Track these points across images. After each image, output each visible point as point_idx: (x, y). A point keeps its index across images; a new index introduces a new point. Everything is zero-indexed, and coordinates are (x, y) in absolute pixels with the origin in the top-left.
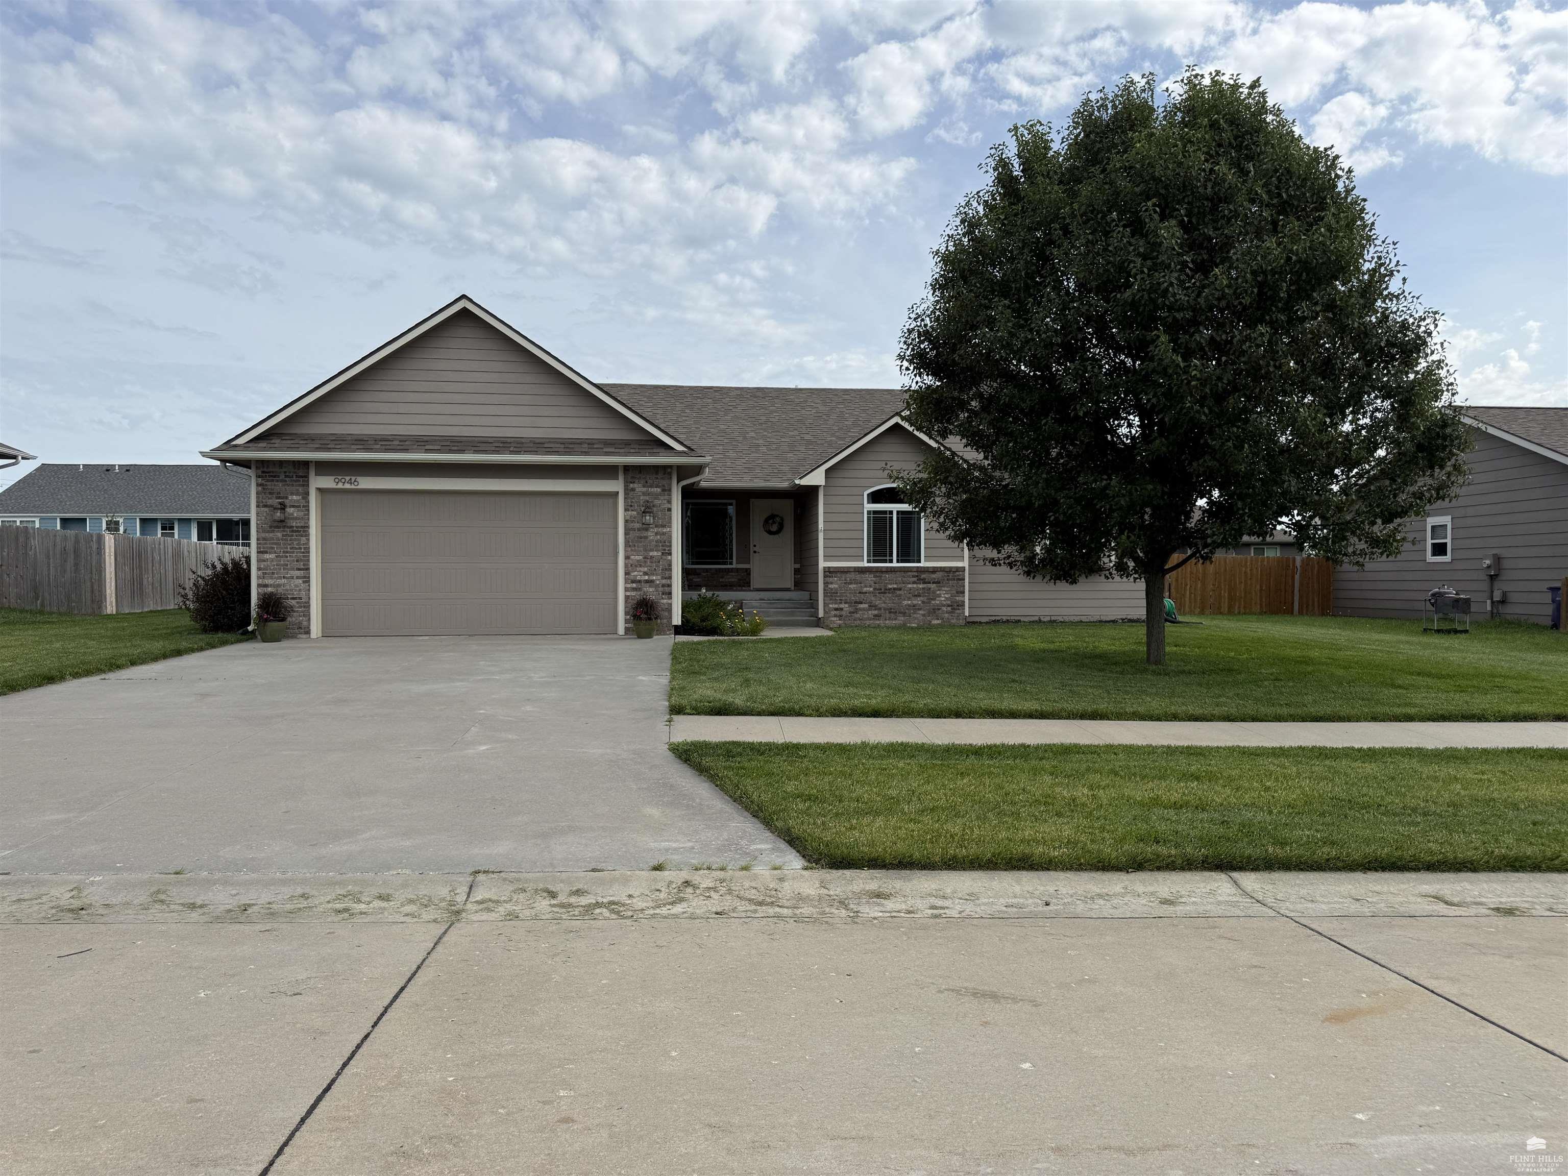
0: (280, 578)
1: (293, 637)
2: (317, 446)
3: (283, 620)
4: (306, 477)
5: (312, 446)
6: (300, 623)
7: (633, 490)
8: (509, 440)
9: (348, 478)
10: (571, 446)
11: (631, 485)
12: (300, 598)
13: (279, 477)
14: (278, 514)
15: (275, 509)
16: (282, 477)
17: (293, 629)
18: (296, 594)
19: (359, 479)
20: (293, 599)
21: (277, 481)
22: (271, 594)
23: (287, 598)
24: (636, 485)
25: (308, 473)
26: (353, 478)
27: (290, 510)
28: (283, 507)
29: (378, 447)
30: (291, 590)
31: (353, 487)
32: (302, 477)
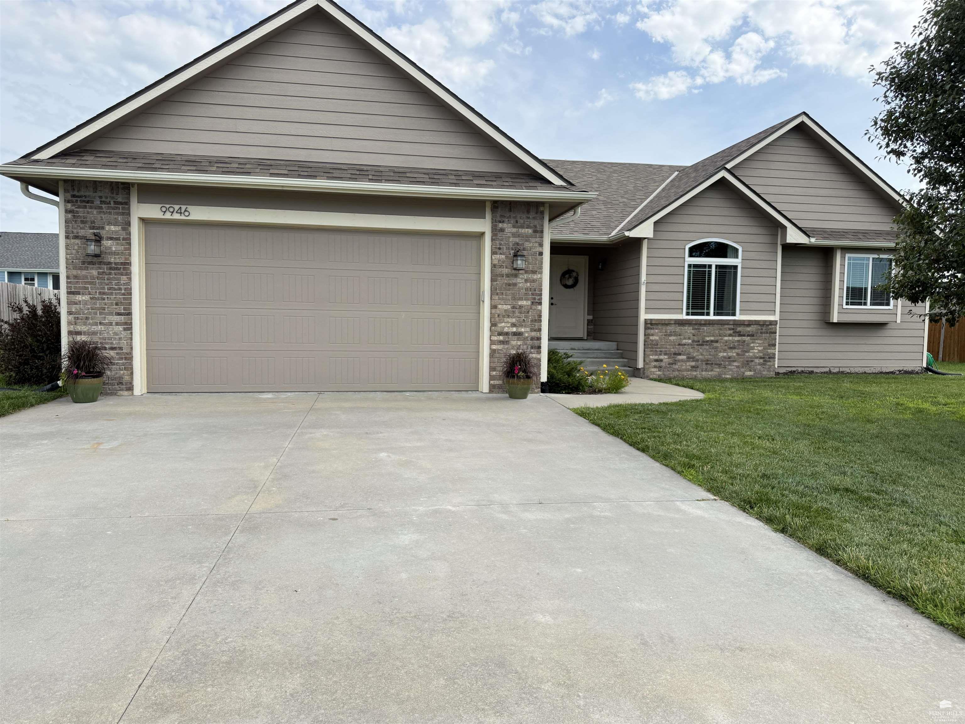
0: (96, 324)
1: (113, 393)
2: (140, 165)
3: (99, 374)
4: (127, 204)
5: (132, 165)
6: (121, 378)
7: (502, 230)
8: (365, 168)
9: (177, 207)
10: (436, 177)
11: (500, 225)
12: (121, 348)
13: (92, 202)
14: (92, 247)
15: (88, 240)
16: (97, 202)
17: (113, 385)
18: (115, 343)
19: (191, 208)
20: (112, 349)
21: (91, 208)
22: (84, 343)
23: (105, 349)
24: (505, 225)
25: (129, 199)
26: (184, 208)
27: (106, 243)
28: (98, 239)
29: (214, 169)
30: (110, 339)
31: (183, 217)
32: (121, 203)
